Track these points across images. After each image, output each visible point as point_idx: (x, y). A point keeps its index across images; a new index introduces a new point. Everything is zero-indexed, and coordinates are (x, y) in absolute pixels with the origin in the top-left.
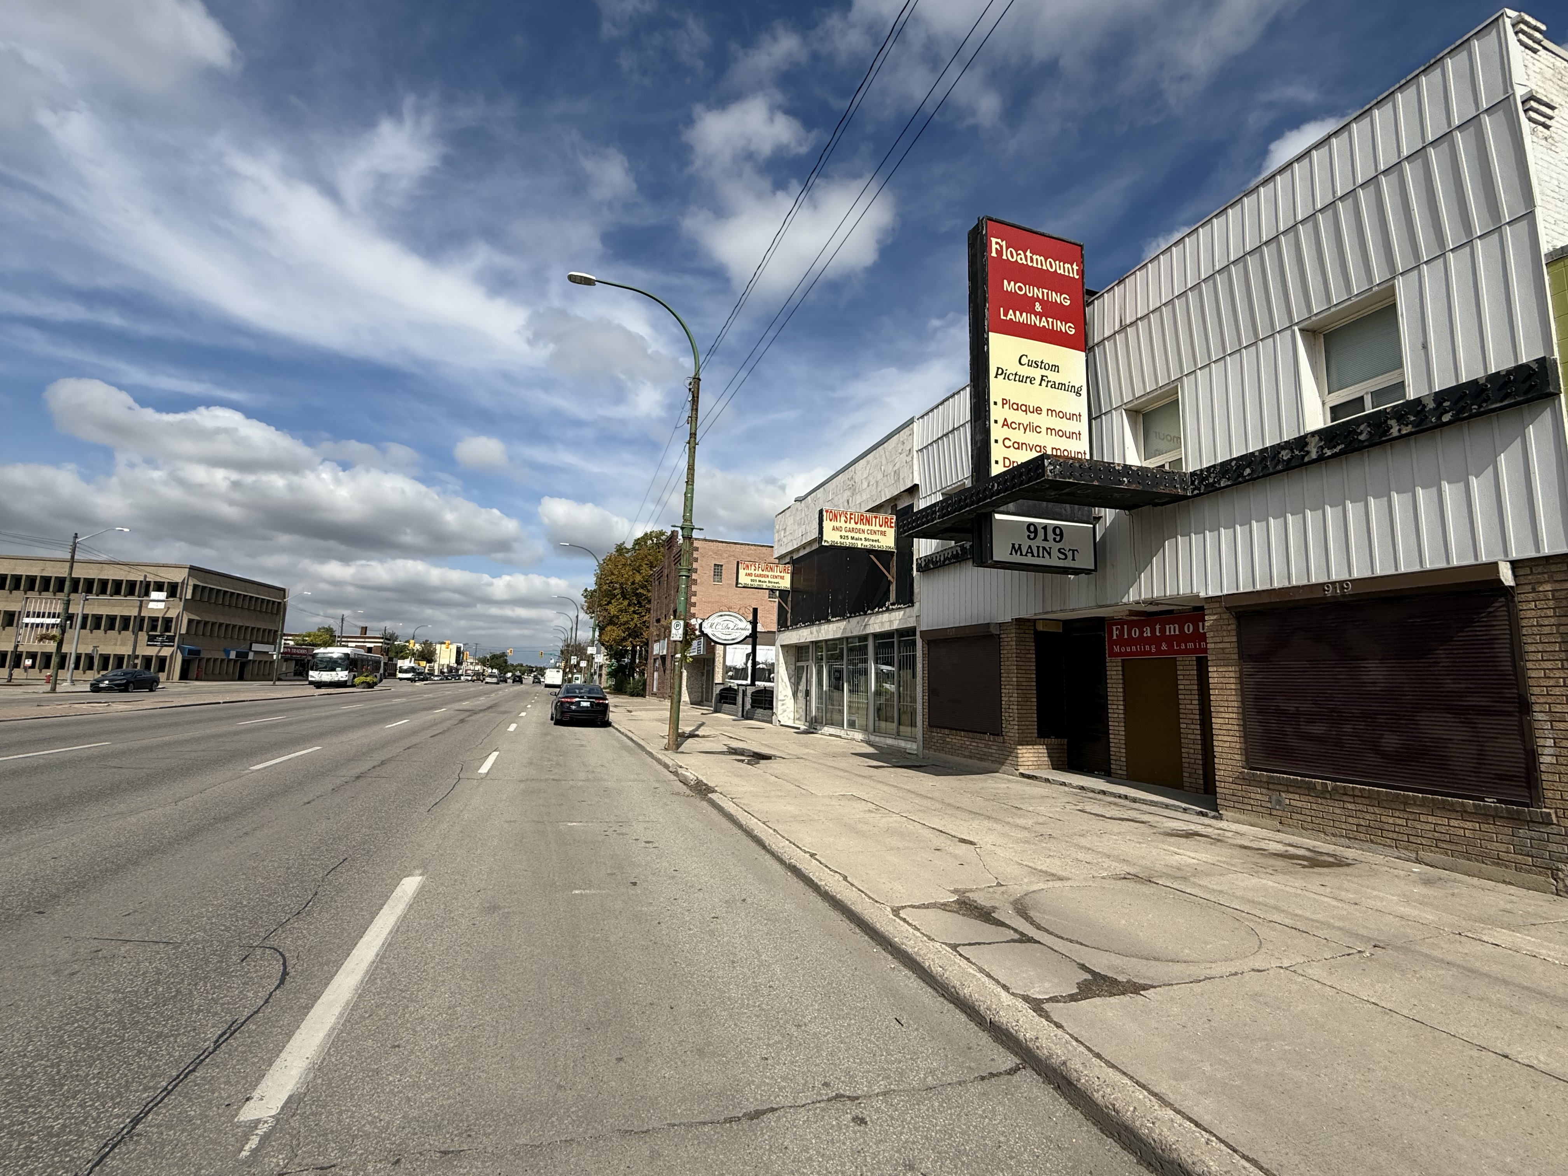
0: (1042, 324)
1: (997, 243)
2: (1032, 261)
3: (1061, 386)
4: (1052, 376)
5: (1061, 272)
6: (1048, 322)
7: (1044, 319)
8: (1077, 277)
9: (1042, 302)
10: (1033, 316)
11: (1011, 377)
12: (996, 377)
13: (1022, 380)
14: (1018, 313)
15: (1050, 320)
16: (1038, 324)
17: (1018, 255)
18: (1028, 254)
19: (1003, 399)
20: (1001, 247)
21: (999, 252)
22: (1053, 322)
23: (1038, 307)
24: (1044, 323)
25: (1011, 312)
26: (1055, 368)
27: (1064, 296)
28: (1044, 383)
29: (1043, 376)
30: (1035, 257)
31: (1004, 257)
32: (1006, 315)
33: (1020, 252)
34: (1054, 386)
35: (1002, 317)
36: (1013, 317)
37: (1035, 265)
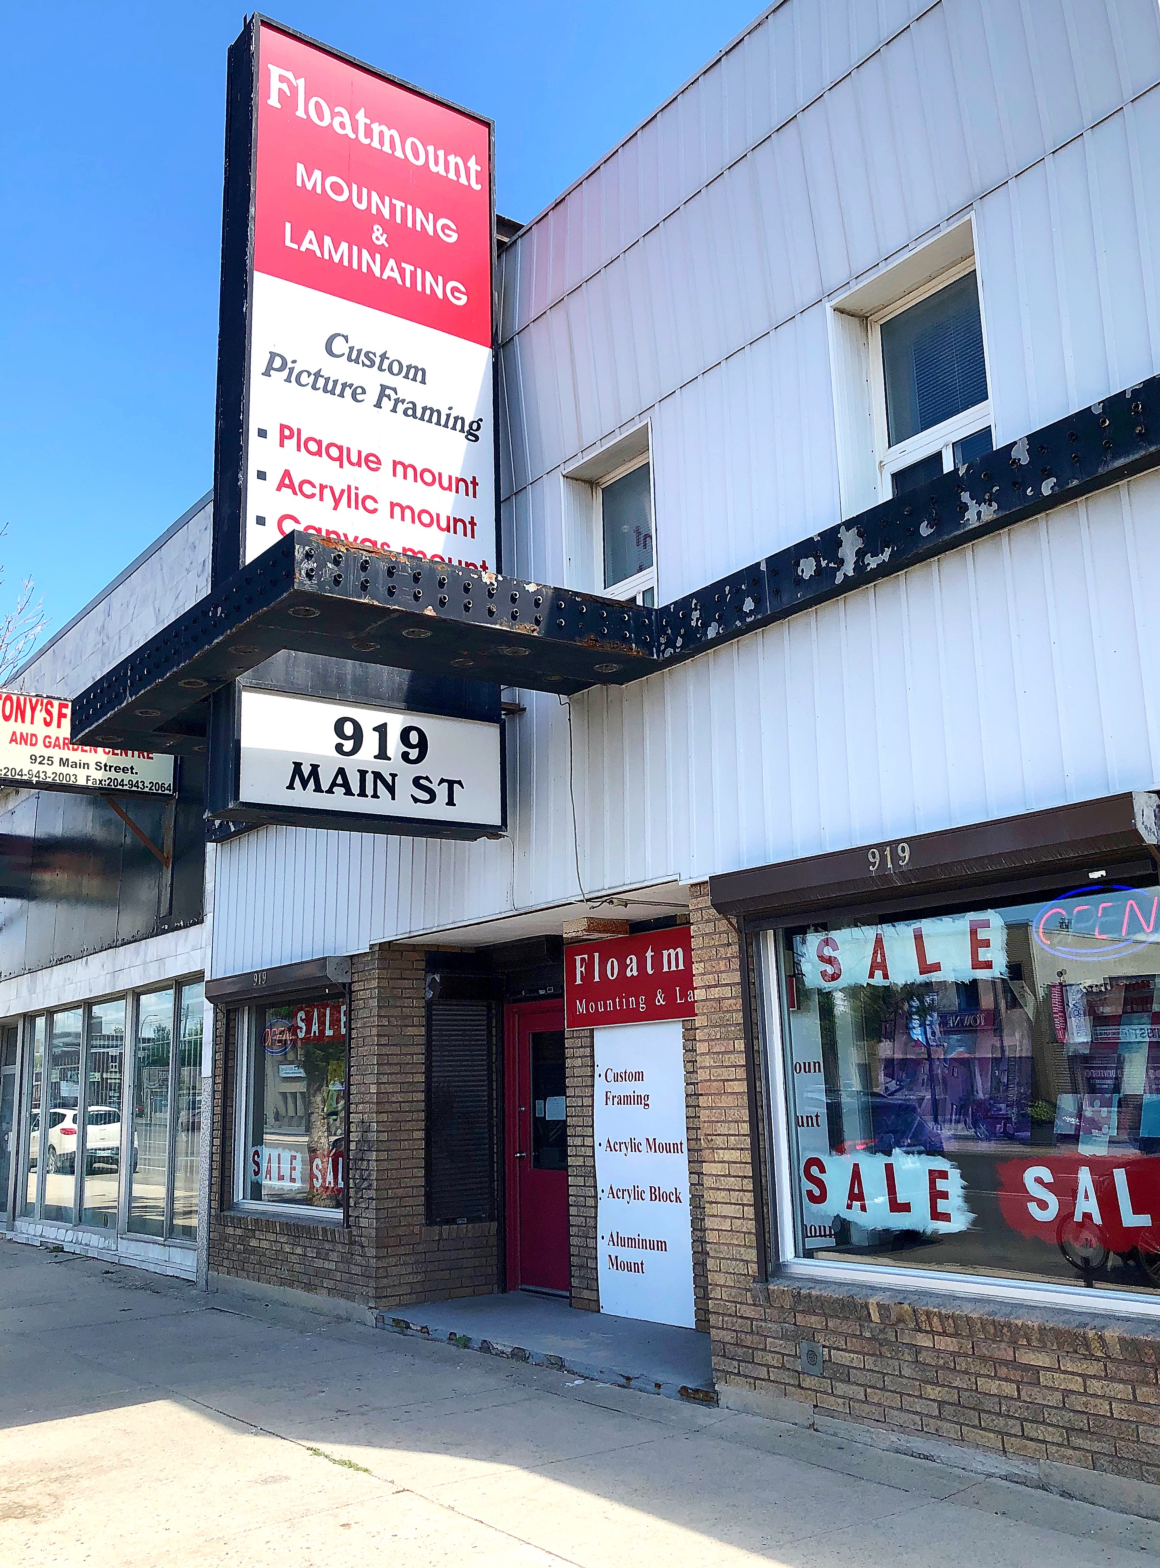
0: (387, 273)
1: (282, 79)
2: (369, 133)
3: (430, 415)
4: (408, 390)
5: (441, 169)
6: (402, 272)
7: (392, 262)
8: (478, 187)
9: (389, 226)
10: (365, 253)
11: (304, 379)
12: (267, 373)
13: (332, 388)
14: (328, 240)
15: (408, 268)
16: (377, 271)
17: (333, 115)
18: (361, 116)
19: (283, 427)
20: (294, 89)
21: (288, 100)
22: (413, 275)
23: (379, 237)
24: (391, 272)
25: (311, 235)
26: (417, 374)
27: (442, 221)
28: (387, 404)
29: (383, 388)
30: (376, 127)
31: (301, 113)
32: (297, 238)
33: (338, 109)
34: (411, 411)
35: (288, 243)
36: (315, 247)
37: (376, 144)
